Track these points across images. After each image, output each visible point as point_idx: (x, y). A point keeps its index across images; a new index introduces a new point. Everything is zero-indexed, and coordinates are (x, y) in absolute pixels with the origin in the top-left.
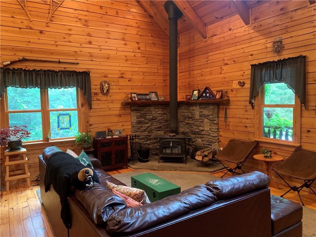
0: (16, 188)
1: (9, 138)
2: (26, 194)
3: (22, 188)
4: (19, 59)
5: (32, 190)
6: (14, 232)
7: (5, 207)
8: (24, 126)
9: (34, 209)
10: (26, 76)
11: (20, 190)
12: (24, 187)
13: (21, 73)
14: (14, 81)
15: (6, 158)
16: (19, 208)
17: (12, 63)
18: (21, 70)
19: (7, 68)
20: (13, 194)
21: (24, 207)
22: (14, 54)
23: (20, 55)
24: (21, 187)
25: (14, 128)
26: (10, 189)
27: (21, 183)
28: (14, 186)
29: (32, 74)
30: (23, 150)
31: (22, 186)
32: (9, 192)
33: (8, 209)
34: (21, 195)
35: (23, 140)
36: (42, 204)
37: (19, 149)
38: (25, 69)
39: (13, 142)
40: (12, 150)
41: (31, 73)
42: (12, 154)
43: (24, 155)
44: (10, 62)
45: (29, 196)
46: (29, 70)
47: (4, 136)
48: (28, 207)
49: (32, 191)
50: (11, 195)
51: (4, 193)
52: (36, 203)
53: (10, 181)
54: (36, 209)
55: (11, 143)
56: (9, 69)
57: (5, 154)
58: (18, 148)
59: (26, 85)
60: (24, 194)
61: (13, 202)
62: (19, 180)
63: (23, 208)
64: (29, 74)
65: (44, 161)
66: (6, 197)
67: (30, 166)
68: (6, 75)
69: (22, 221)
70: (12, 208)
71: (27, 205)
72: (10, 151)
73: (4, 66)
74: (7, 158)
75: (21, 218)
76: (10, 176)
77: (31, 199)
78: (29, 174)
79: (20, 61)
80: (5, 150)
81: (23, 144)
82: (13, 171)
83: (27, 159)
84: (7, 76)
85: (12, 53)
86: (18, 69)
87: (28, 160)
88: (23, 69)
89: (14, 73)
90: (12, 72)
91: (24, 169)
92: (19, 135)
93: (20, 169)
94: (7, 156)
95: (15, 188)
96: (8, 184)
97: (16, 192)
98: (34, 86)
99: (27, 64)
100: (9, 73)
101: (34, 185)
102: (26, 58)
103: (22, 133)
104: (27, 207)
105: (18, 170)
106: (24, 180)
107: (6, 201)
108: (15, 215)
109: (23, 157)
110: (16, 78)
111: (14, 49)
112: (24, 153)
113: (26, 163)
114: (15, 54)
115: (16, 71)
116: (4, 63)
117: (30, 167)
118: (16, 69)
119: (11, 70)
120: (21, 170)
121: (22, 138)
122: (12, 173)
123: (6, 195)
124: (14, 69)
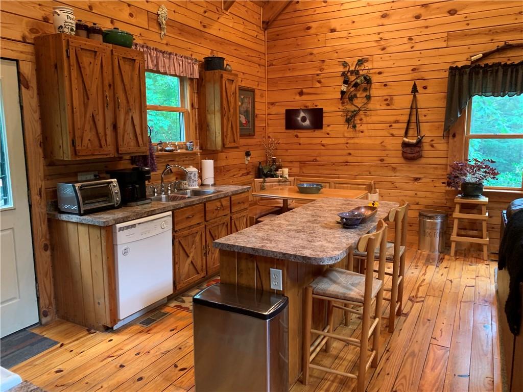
0: (465, 256)
1: (464, 177)
2: (477, 268)
3: (473, 259)
4: (498, 46)
5: (488, 266)
6: (444, 312)
7: (442, 275)
8: (489, 161)
9: (482, 293)
10: (507, 75)
11: (470, 260)
12: (476, 258)
13: (497, 71)
14: (483, 87)
15: (455, 207)
16: (460, 285)
17: (486, 56)
18: (498, 66)
19: (476, 65)
20: (458, 262)
21: (468, 285)
22: (490, 39)
23: (502, 40)
24: (472, 257)
25: (474, 162)
26: (456, 254)
27: (474, 251)
28: (463, 252)
29: (517, 71)
30: (484, 199)
31: (474, 256)
32: (454, 258)
33: (445, 280)
34: (469, 267)
35: (485, 183)
36: (497, 292)
37: (478, 196)
38: (506, 63)
39: (470, 183)
40: (466, 195)
41: (515, 70)
42: (466, 202)
43: (484, 208)
44: (482, 55)
45: (480, 272)
46: (512, 65)
47: (457, 173)
48: (474, 288)
49: (487, 268)
50: (454, 263)
51: (447, 257)
52: (488, 287)
53: (458, 243)
54: (485, 295)
55: (465, 185)
56: (479, 67)
57: (456, 200)
58: (475, 194)
59: (504, 92)
60: (474, 267)
61: (454, 273)
62: (472, 244)
63: (466, 286)
64: (512, 72)
65: (506, 220)
66: (448, 263)
67: (493, 228)
68: (473, 76)
69: (459, 302)
70: (451, 281)
71: (474, 284)
72: (462, 198)
73: (472, 63)
74: (458, 208)
75: (460, 298)
76: (458, 235)
77: (483, 278)
78: (488, 239)
79: (500, 50)
80: (457, 195)
81: (484, 190)
82: (465, 229)
83: (487, 214)
84: (473, 79)
85: (486, 39)
86: (494, 65)
87: (490, 216)
88: (502, 63)
89: (485, 72)
90: (484, 71)
91: (481, 230)
92: (481, 173)
93: (475, 228)
94: (459, 203)
95: (463, 255)
96: (453, 245)
97: (464, 261)
98: (519, 92)
99: (510, 54)
100: (478, 73)
101: (493, 259)
102: (511, 43)
103: (485, 172)
104: (473, 286)
105: (473, 230)
106: (479, 248)
107: (446, 268)
108: (452, 291)
109: (481, 210)
110: (489, 80)
111: (491, 32)
112: (483, 204)
113: (485, 220)
114: (492, 40)
115: (490, 69)
116: (472, 58)
117: (491, 229)
118: (490, 64)
119: (482, 67)
120: (476, 230)
121: (483, 179)
122: (463, 232)
123: (449, 260)
124: (486, 65)
